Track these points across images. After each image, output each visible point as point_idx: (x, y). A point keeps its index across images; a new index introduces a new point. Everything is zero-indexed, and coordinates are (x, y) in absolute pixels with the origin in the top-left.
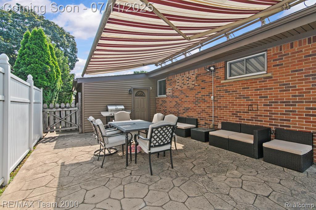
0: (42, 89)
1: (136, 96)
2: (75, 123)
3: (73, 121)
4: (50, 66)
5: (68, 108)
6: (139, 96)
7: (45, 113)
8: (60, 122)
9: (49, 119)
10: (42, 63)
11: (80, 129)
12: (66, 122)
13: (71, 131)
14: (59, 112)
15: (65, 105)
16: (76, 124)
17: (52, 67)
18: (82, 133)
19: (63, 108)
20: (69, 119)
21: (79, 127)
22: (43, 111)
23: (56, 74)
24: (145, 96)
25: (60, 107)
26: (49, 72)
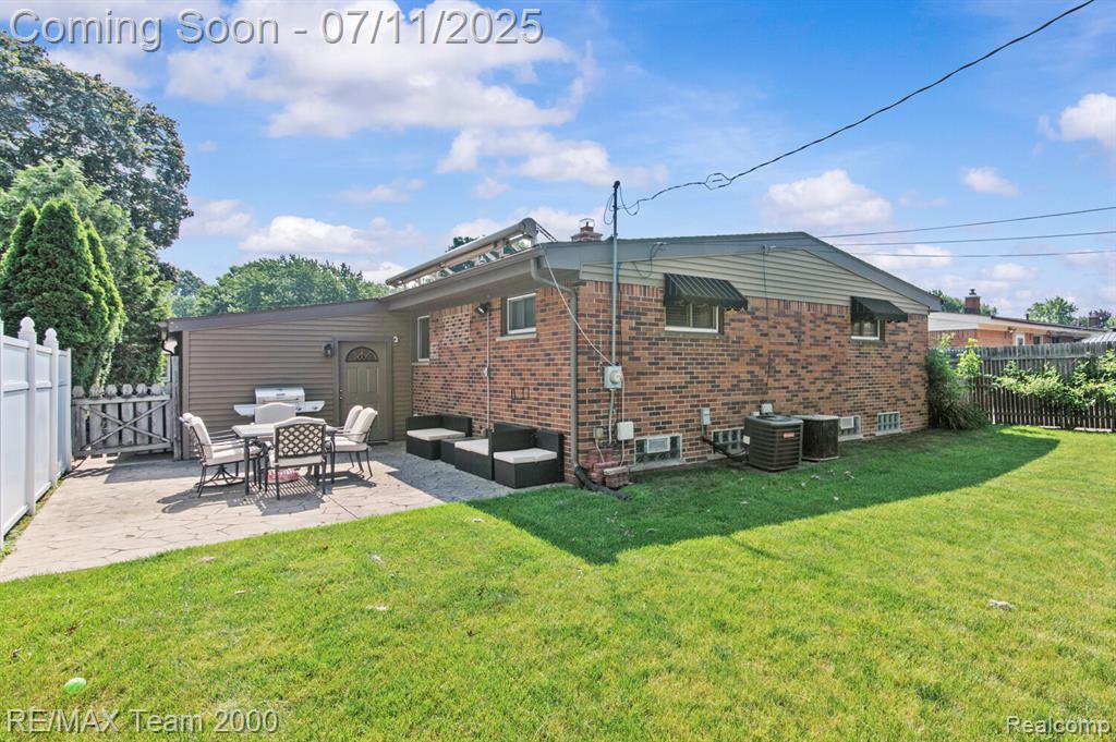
0: (70, 350)
1: (347, 361)
2: (162, 434)
3: (158, 428)
4: (92, 292)
5: (142, 396)
6: (357, 361)
7: (78, 409)
8: (120, 432)
9: (88, 425)
10: (70, 287)
11: (175, 451)
12: (135, 432)
13: (151, 455)
14: (117, 407)
15: (135, 386)
16: (165, 436)
17: (96, 295)
18: (182, 459)
19: (127, 397)
20: (143, 423)
21: (172, 444)
22: (73, 405)
23: (110, 310)
24: (377, 361)
25: (119, 393)
26: (88, 308)
